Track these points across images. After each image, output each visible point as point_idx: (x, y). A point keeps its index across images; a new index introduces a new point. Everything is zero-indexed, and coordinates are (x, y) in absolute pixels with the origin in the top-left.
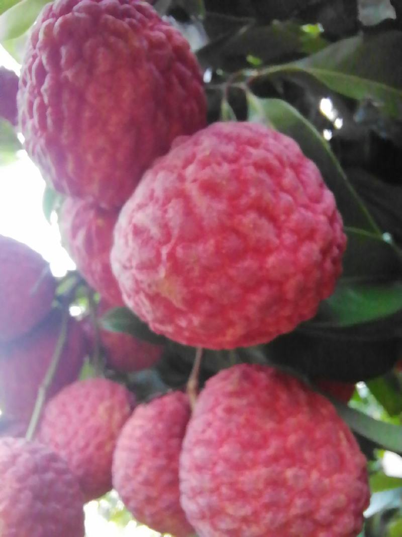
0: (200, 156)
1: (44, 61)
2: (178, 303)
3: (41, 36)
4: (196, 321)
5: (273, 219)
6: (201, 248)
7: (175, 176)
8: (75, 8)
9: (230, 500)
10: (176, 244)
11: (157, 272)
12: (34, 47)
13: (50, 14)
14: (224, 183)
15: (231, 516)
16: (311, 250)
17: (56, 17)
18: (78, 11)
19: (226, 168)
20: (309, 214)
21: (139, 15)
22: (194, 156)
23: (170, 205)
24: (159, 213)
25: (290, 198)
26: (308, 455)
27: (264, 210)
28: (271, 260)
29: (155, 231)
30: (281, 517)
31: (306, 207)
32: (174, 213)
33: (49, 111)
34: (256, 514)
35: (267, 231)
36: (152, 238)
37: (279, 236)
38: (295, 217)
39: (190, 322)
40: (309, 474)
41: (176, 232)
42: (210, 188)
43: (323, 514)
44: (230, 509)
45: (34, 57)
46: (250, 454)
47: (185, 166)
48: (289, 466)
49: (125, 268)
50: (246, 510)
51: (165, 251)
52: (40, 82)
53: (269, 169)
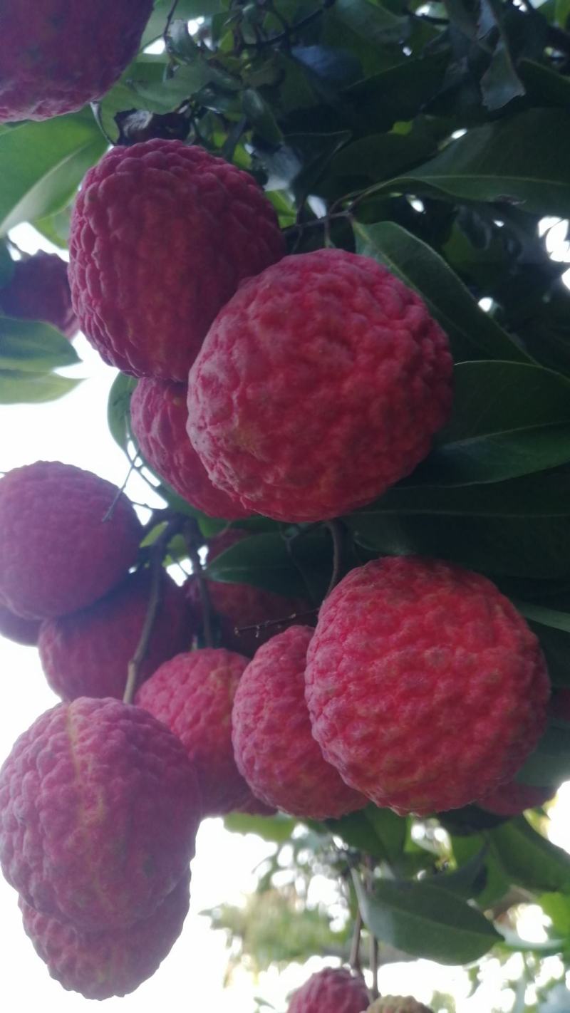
0: (261, 291)
1: (92, 226)
2: (259, 456)
3: (86, 202)
4: (282, 471)
5: (345, 342)
6: (270, 384)
7: (237, 316)
8: (118, 167)
9: (361, 697)
10: (246, 386)
11: (231, 422)
12: (81, 214)
13: (94, 178)
14: (287, 312)
15: (363, 719)
16: (391, 368)
17: (99, 180)
18: (120, 170)
19: (288, 297)
20: (386, 330)
21: (185, 161)
22: (255, 292)
23: (234, 347)
24: (224, 358)
25: (363, 317)
26: (450, 630)
27: (333, 334)
28: (347, 385)
29: (222, 377)
30: (422, 707)
31: (384, 324)
32: (239, 354)
33: (102, 274)
34: (391, 708)
35: (339, 354)
36: (221, 386)
37: (354, 359)
38: (369, 335)
39: (277, 475)
40: (453, 651)
41: (243, 373)
42: (272, 321)
43: (473, 695)
44: (362, 711)
45: (81, 224)
46: (380, 639)
47: (247, 305)
48: (427, 647)
49: (200, 428)
50: (379, 707)
51: (235, 396)
52: (90, 247)
53: (338, 292)
